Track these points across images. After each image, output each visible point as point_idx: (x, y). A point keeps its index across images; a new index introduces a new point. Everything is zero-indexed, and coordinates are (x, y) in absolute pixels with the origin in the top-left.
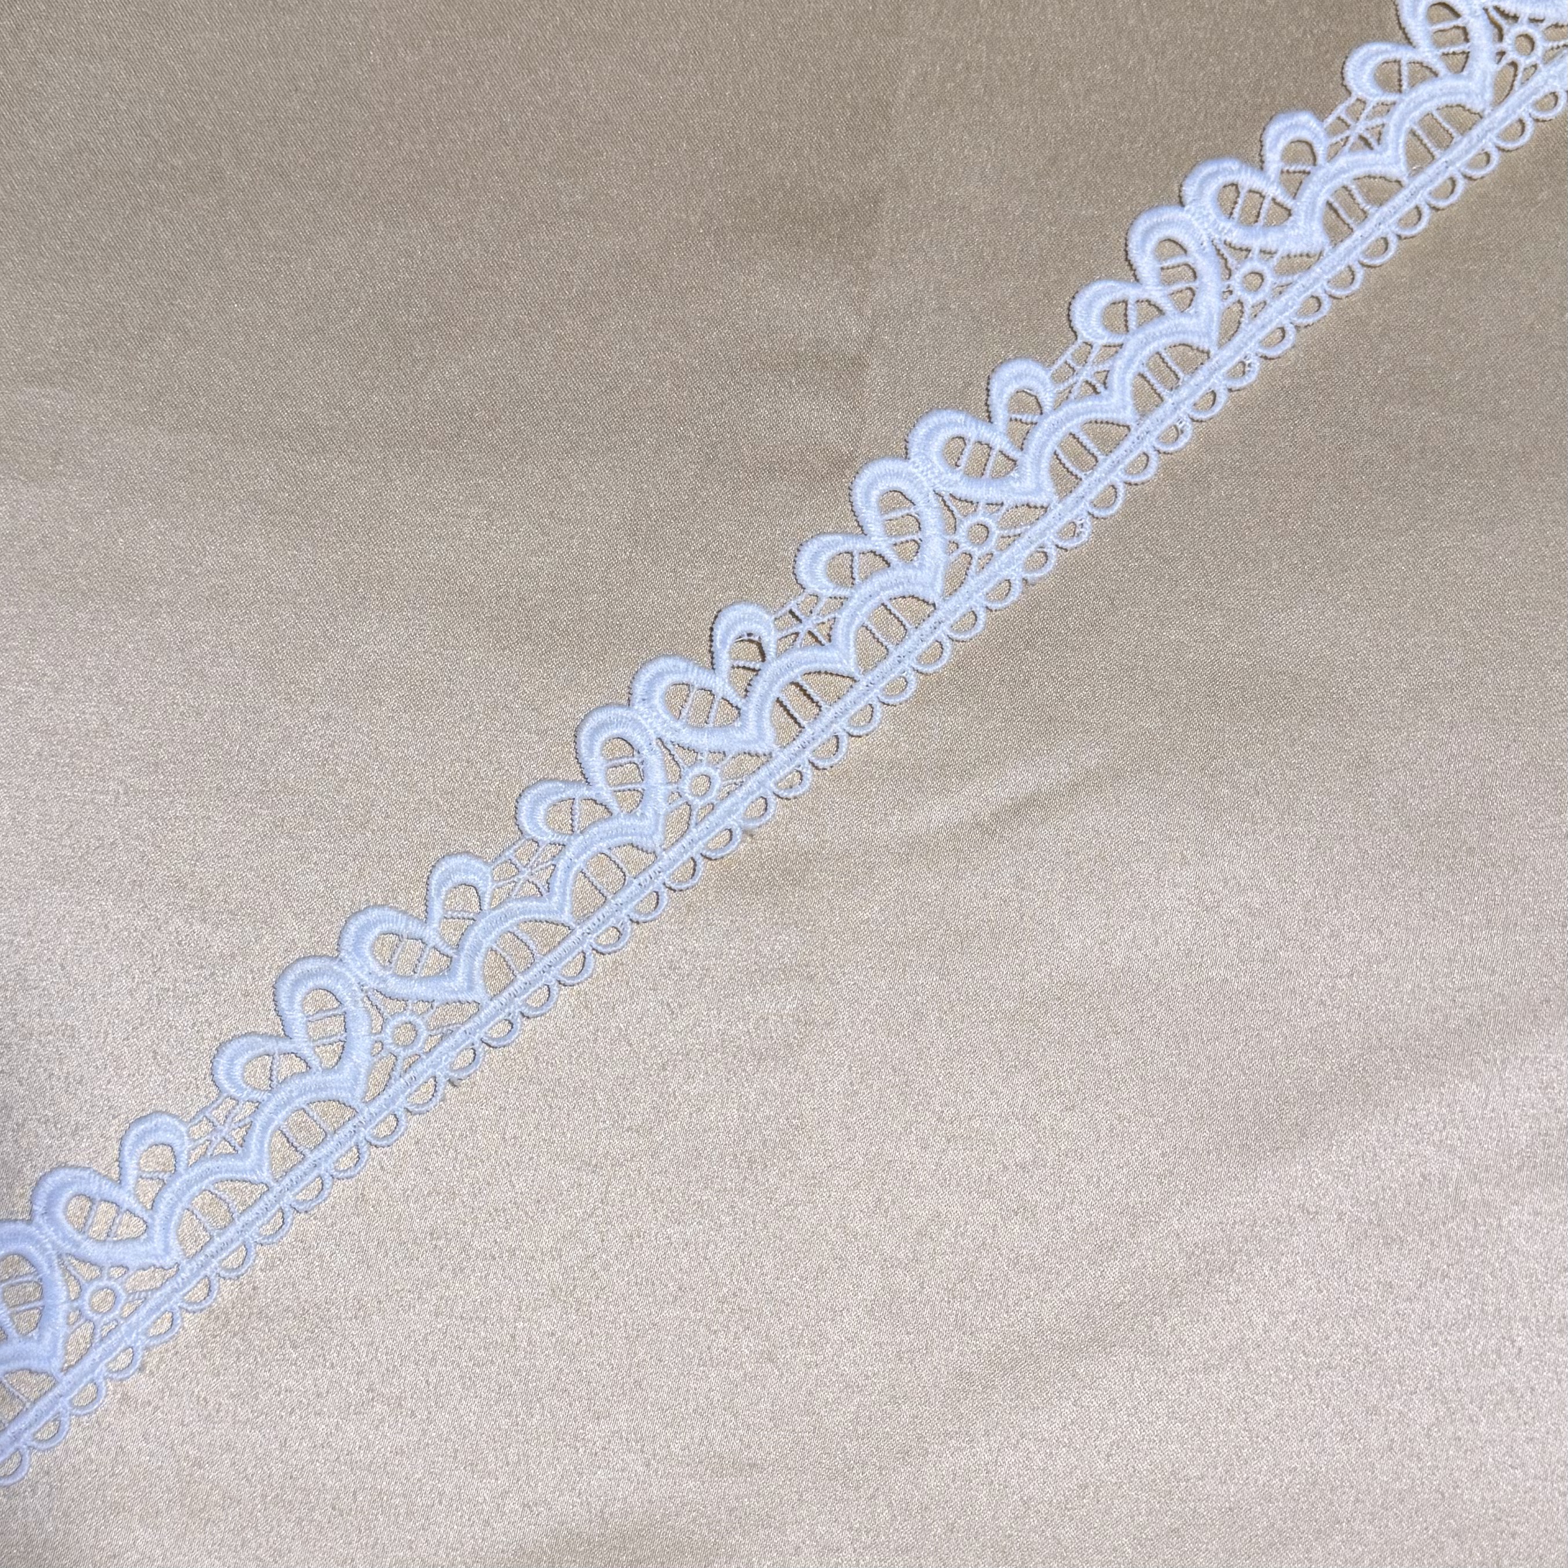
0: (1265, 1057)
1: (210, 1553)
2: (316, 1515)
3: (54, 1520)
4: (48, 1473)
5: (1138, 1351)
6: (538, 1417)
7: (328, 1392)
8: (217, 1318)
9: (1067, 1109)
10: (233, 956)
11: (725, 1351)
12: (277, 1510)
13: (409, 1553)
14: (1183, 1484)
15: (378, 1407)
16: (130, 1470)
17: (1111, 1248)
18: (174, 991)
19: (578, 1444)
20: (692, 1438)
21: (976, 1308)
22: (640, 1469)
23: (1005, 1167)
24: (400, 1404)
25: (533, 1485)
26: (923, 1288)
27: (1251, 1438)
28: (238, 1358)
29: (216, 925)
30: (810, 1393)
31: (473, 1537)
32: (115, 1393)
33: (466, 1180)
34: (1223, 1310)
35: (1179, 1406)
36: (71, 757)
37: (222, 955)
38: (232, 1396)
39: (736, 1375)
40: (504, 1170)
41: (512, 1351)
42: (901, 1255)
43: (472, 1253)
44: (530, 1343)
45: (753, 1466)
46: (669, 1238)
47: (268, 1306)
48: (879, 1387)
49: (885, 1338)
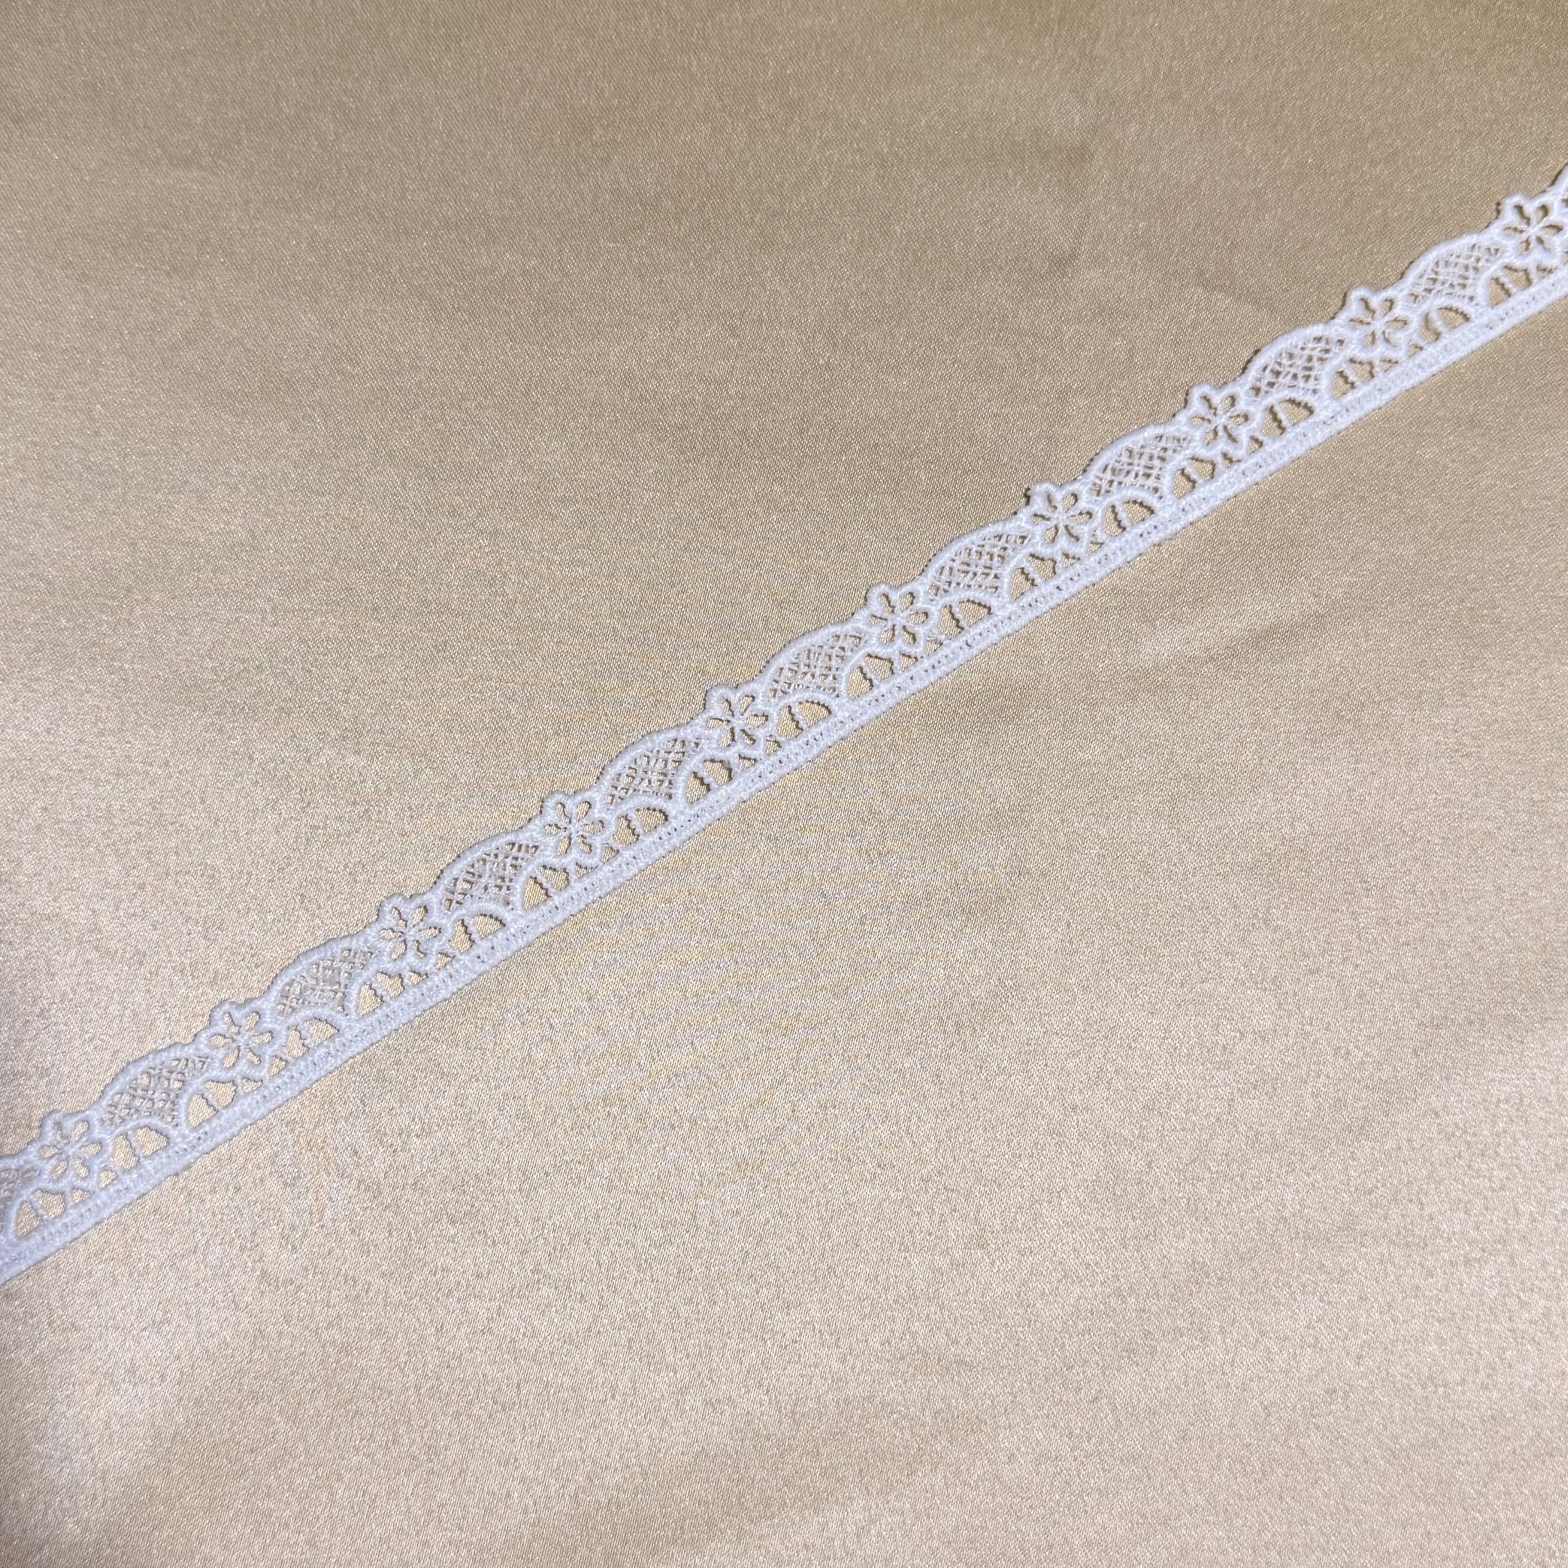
0: (1532, 918)
1: (357, 1449)
2: (476, 1410)
3: (185, 1409)
4: (178, 1358)
5: (1392, 1242)
6: (722, 1304)
7: (489, 1273)
8: (368, 1189)
9: (1312, 973)
10: (389, 791)
11: (930, 1234)
12: (431, 1402)
13: (578, 1454)
14: (1441, 1390)
15: (545, 1291)
16: (270, 1355)
17: (1362, 1127)
18: (324, 828)
19: (767, 1336)
20: (892, 1331)
21: (1210, 1192)
22: (835, 1365)
23: (1241, 1033)
24: (568, 1287)
25: (715, 1379)
26: (1150, 1167)
27: (1515, 1340)
28: (390, 1234)
29: (372, 758)
30: (1024, 1283)
31: (650, 1436)
32: (253, 1270)
33: (643, 1041)
34: (1485, 1198)
35: (1437, 1303)
36: (214, 571)
37: (377, 790)
38: (384, 1275)
39: (942, 1262)
40: (685, 1031)
41: (693, 1230)
42: (1125, 1133)
43: (649, 1122)
44: (712, 1222)
45: (961, 1363)
46: (866, 1109)
47: (423, 1175)
48: (1101, 1278)
49: (1107, 1223)
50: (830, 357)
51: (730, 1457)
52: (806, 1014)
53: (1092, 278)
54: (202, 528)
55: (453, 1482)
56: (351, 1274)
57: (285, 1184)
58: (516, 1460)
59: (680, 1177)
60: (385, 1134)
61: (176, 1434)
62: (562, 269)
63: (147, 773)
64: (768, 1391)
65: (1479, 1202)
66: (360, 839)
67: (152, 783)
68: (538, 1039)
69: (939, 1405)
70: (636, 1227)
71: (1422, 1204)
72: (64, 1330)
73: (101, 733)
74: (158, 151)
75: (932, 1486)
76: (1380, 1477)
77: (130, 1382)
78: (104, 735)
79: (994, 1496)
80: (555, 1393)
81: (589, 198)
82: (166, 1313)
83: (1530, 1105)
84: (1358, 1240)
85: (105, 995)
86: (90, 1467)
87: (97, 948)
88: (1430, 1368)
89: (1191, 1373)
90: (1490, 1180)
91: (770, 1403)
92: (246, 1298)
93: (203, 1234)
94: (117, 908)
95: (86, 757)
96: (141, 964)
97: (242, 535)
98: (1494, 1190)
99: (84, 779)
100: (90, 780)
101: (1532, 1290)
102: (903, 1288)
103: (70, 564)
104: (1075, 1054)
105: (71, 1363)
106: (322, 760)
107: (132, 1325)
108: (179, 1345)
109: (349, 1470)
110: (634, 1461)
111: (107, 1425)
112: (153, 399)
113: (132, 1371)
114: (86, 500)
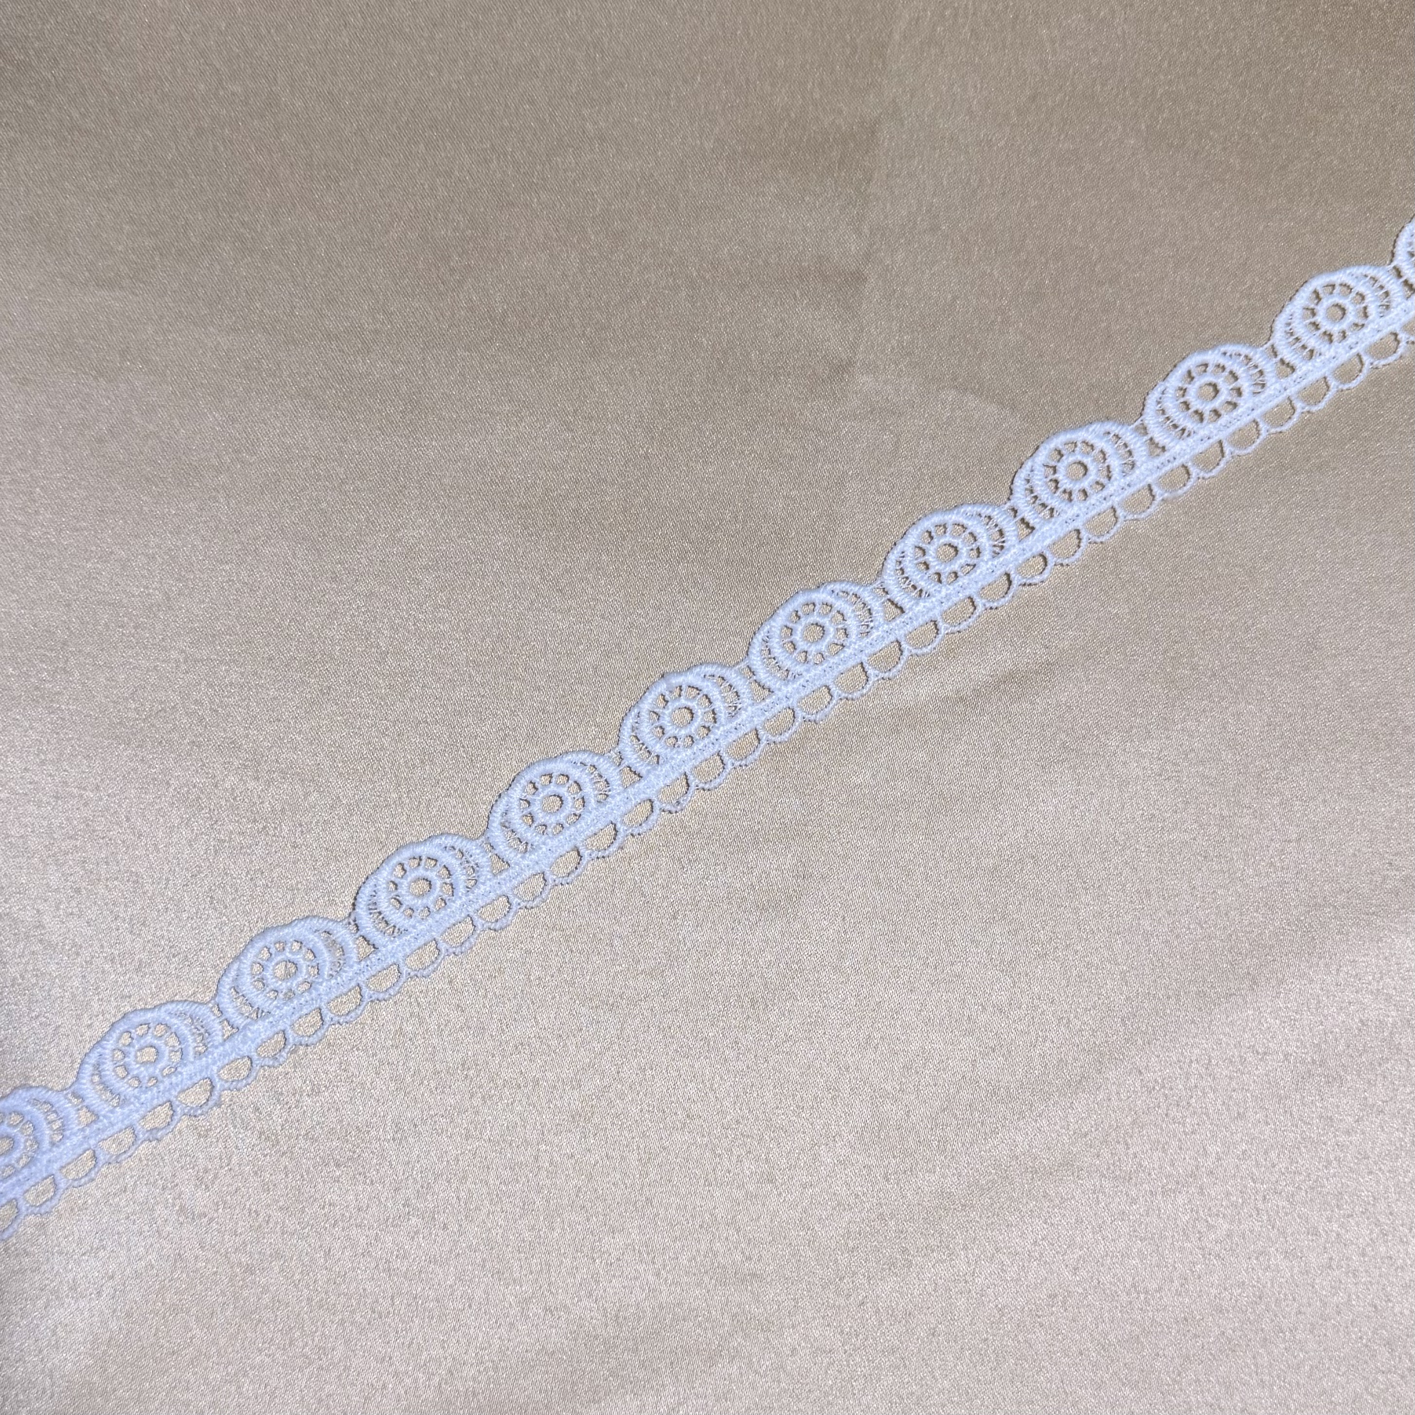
0: (1220, 912)
5: (1103, 1176)
22: (651, 1279)
27: (1204, 1256)
28: (286, 1176)
31: (500, 1338)
50: (648, 448)
51: (565, 1353)
52: (628, 993)
53: (865, 381)
54: (124, 591)
55: (339, 1377)
56: (254, 1208)
57: (200, 1135)
58: (390, 1358)
59: (525, 1128)
60: (282, 1094)
61: (111, 1338)
62: (425, 374)
63: (81, 796)
64: (596, 1301)
65: (1175, 1143)
66: (259, 851)
67: (86, 804)
68: (408, 1015)
69: (734, 1310)
70: (489, 1168)
71: (1127, 1144)
72: (17, 1255)
73: (43, 763)
74: (87, 274)
75: (730, 1375)
76: (1093, 1366)
77: (73, 1297)
78: (44, 764)
79: (779, 1382)
80: (422, 1304)
81: (448, 314)
82: (101, 1240)
83: (1217, 1064)
84: (1076, 1174)
85: (48, 980)
86: (40, 1367)
87: (41, 941)
88: (1133, 1279)
89: (940, 1282)
90: (1184, 1126)
91: (598, 1309)
92: (168, 1228)
93: (131, 1177)
94: (58, 909)
95: (31, 783)
96: (78, 954)
97: (159, 596)
98: (1186, 1134)
99: (29, 801)
100: (34, 801)
101: (1217, 1215)
102: (707, 1216)
103: (15, 622)
104: (849, 1025)
105: (24, 1282)
106: (227, 785)
107: (74, 1251)
108: (112, 1267)
109: (253, 1368)
110: (487, 1358)
111: (54, 1333)
112: (83, 483)
113: (73, 1288)
114: (28, 567)
